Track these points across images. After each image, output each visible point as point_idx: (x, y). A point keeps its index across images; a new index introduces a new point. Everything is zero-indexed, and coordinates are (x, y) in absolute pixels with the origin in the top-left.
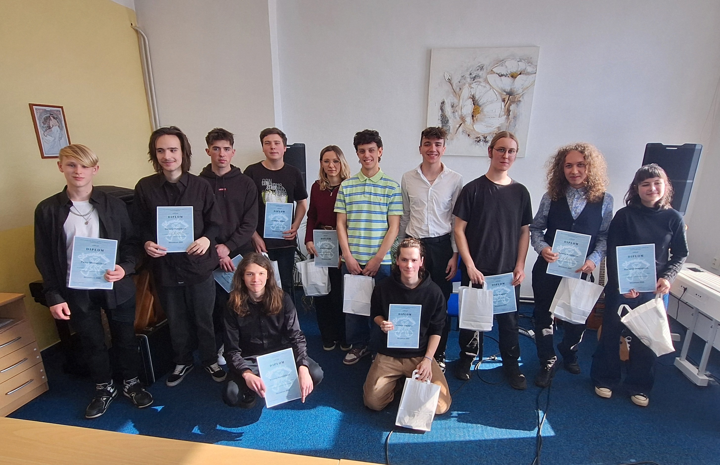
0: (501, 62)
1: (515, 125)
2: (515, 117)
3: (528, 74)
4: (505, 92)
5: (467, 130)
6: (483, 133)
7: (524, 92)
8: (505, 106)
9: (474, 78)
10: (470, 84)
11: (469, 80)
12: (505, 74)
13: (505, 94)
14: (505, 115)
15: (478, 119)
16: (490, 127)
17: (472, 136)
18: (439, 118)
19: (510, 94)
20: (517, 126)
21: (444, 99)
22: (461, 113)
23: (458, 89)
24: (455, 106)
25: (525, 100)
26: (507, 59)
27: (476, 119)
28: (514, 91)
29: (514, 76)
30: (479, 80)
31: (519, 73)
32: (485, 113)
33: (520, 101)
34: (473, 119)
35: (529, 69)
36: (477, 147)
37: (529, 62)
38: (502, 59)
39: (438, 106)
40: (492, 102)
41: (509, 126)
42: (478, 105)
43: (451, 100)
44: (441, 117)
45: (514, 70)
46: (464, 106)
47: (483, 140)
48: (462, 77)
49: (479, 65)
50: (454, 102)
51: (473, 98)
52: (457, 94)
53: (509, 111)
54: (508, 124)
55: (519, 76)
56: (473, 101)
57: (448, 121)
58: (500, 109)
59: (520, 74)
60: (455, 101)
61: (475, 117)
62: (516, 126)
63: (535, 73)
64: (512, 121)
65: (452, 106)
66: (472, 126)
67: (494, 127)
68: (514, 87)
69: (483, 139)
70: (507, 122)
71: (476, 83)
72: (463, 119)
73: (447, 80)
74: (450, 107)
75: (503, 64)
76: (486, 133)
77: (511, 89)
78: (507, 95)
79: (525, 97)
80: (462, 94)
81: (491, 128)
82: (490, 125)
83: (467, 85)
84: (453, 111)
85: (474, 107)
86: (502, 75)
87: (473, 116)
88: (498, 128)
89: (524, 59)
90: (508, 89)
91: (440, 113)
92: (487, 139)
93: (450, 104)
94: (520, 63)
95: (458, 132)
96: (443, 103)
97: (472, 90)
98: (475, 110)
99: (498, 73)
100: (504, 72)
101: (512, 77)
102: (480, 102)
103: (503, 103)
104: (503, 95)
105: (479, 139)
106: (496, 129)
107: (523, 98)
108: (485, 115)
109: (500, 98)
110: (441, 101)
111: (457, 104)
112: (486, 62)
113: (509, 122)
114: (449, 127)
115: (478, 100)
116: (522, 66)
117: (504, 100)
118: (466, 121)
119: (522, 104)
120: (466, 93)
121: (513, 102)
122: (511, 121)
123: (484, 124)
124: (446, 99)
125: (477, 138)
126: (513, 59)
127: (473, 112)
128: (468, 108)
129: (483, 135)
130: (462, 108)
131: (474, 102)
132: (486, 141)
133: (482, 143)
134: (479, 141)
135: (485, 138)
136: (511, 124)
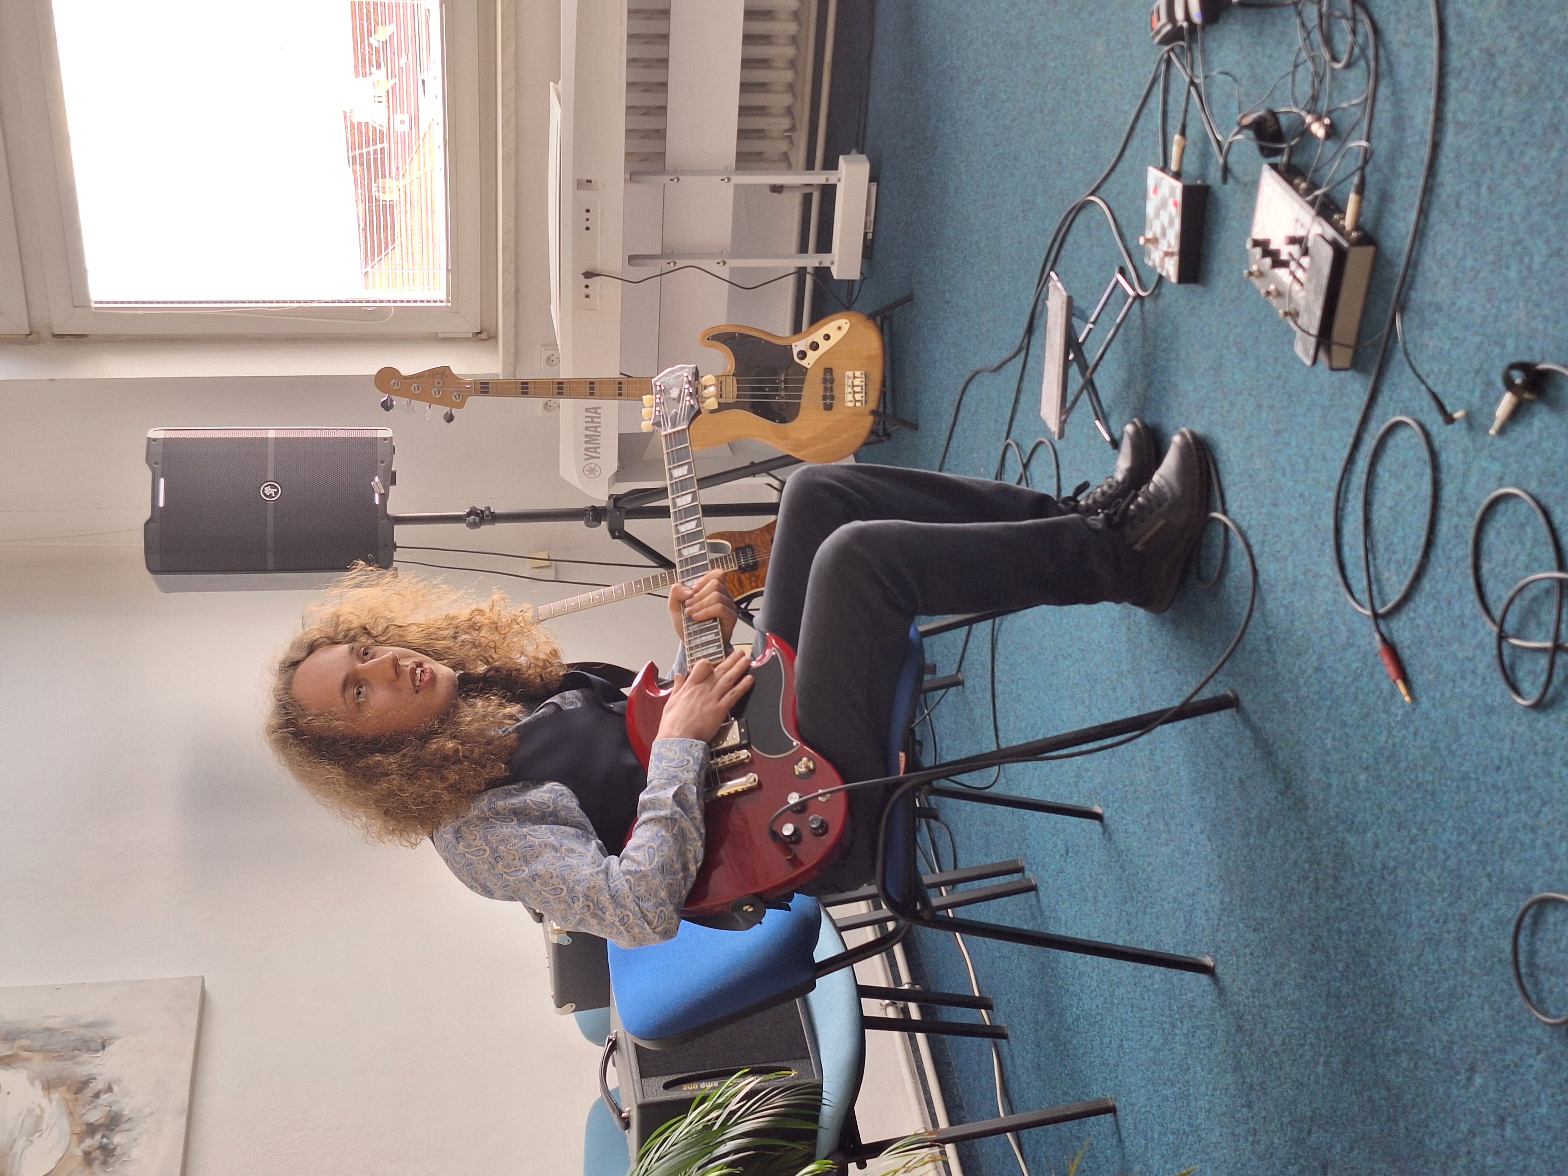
1: (48, 1030)
2: (10, 1036)
6: (64, 1144)
16: (40, 1118)
20: (51, 1023)
36: (135, 1153)
41: (48, 1051)
47: (103, 1136)
54: (37, 1058)
62: (50, 1026)
64: (25, 1042)
67: (45, 1102)
69: (98, 1137)
76: (67, 1129)
81: (46, 1116)
82: (31, 1120)
92: (102, 1121)
105: (96, 1154)
106: (56, 1096)
113: (27, 1054)
122: (23, 1047)
123: (21, 1144)
125: (89, 1161)
129: (75, 1141)
132: (113, 1122)
133: (118, 1139)
134: (107, 1151)
135: (91, 1129)
136: (36, 1045)
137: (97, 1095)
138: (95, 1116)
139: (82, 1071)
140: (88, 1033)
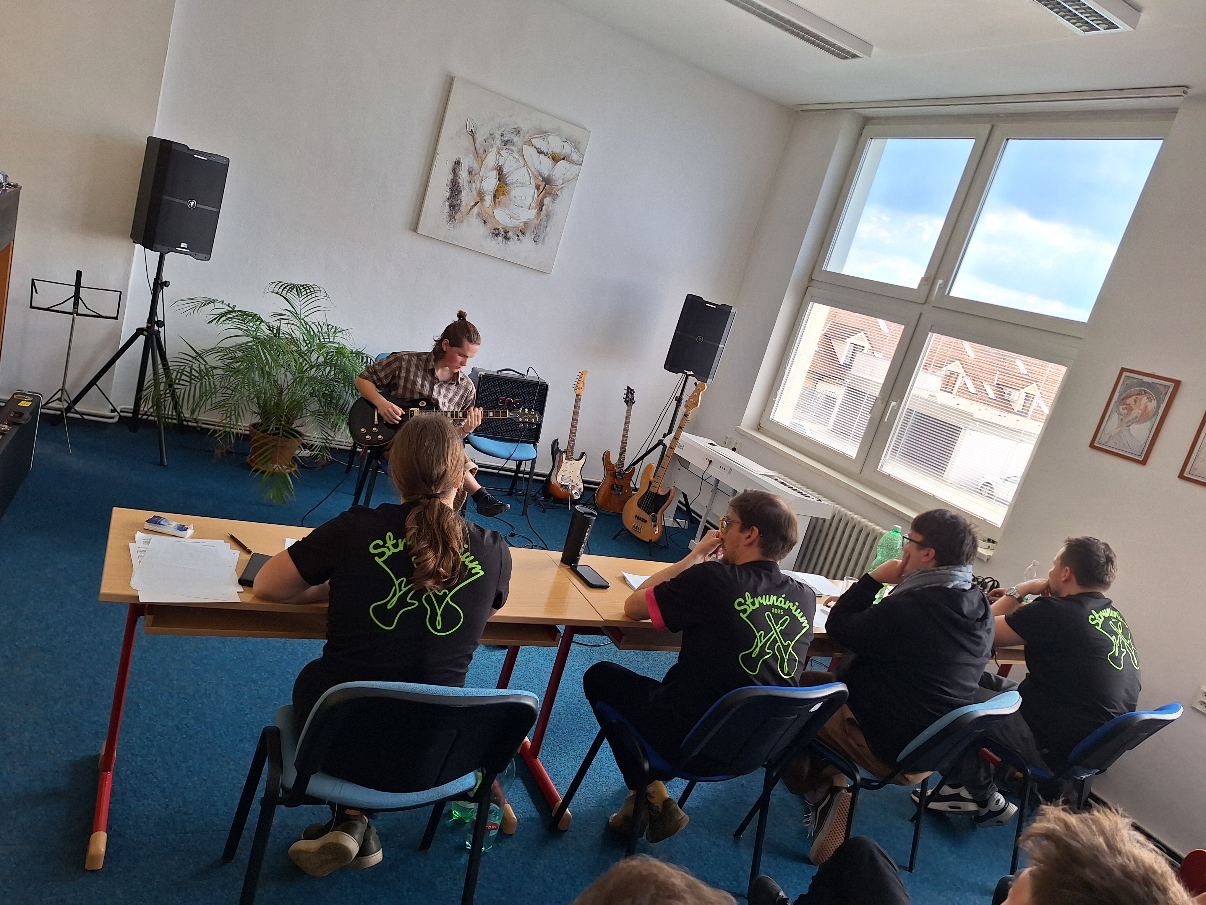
0: (543, 133)
1: (546, 227)
2: (548, 215)
3: (572, 162)
4: (541, 176)
5: (485, 214)
6: (504, 224)
7: (563, 185)
8: (538, 196)
9: (506, 143)
10: (499, 149)
11: (498, 142)
12: (545, 152)
13: (541, 179)
14: (536, 208)
15: (502, 204)
16: (515, 219)
17: (489, 225)
18: (448, 184)
19: (547, 181)
20: (548, 228)
21: (459, 158)
22: (480, 186)
23: (482, 151)
24: (473, 172)
25: (563, 195)
26: (552, 133)
27: (499, 202)
28: (552, 179)
29: (555, 159)
30: (511, 147)
31: (562, 157)
32: (512, 197)
33: (557, 195)
34: (494, 200)
35: (575, 157)
36: (494, 242)
37: (576, 147)
38: (544, 130)
39: (450, 165)
40: (523, 184)
41: (538, 226)
42: (504, 182)
43: (469, 162)
44: (452, 182)
45: (557, 151)
46: (486, 177)
47: (503, 235)
48: (491, 134)
49: (516, 126)
50: (474, 168)
51: (500, 170)
52: (479, 156)
53: (541, 205)
54: (538, 222)
55: (562, 161)
56: (499, 174)
57: (460, 192)
58: (531, 198)
59: (563, 159)
60: (476, 166)
61: (498, 199)
63: (581, 165)
64: (544, 220)
65: (470, 173)
66: (491, 210)
67: (521, 221)
68: (554, 174)
69: (503, 233)
70: (538, 219)
71: (507, 151)
72: (481, 195)
73: (469, 131)
74: (467, 173)
75: (545, 137)
76: (509, 225)
77: (549, 175)
78: (542, 181)
79: (565, 191)
80: (486, 160)
82: (515, 216)
83: (495, 149)
84: (469, 180)
85: (499, 184)
86: (541, 152)
87: (495, 196)
88: (525, 223)
89: (571, 140)
90: (546, 173)
91: (451, 177)
92: (508, 236)
93: (467, 169)
94: (565, 144)
95: (471, 212)
96: (458, 163)
97: (500, 158)
98: (499, 189)
99: (537, 147)
100: (544, 149)
101: (553, 159)
102: (508, 179)
103: (536, 191)
104: (538, 180)
105: (497, 232)
106: (521, 225)
107: (561, 193)
108: (511, 200)
109: (534, 183)
110: (455, 159)
111: (477, 172)
112: (525, 127)
114: (461, 201)
115: (506, 175)
116: (567, 149)
117: (538, 188)
118: (485, 200)
119: (558, 200)
120: (491, 160)
121: (549, 194)
122: (543, 218)
123: (507, 211)
124: (463, 160)
125: (495, 229)
126: (559, 135)
127: (497, 190)
128: (490, 183)
129: (504, 227)
130: (482, 180)
131: (500, 176)
132: (506, 238)
133: (500, 238)
134: (497, 235)
135: (506, 232)
136: (542, 223)
137: (518, 236)
138: (510, 234)
139: (528, 234)
140: (541, 239)
